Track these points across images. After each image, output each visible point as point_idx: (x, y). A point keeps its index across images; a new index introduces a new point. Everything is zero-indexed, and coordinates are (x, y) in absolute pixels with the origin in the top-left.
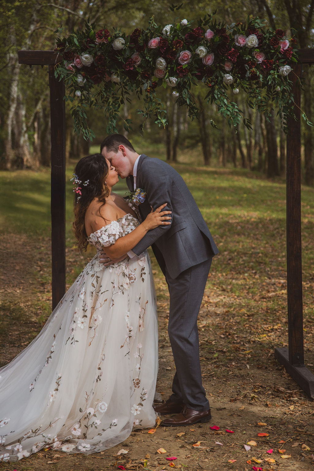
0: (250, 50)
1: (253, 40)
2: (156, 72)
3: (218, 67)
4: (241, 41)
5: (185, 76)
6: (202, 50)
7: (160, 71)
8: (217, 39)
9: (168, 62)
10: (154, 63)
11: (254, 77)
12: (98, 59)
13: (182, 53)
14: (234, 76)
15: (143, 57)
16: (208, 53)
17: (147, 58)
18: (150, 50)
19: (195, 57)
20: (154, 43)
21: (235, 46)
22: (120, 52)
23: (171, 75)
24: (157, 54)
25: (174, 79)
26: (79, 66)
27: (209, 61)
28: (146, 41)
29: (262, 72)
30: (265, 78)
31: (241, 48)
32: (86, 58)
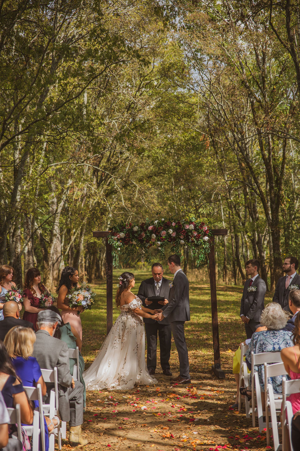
0: (191, 231)
1: (192, 227)
2: (151, 240)
3: (178, 237)
4: (187, 227)
5: (164, 241)
6: (171, 231)
7: (153, 239)
8: (177, 226)
9: (157, 236)
10: (151, 236)
11: (193, 241)
12: (127, 235)
13: (162, 232)
14: (185, 241)
15: (146, 233)
16: (173, 231)
17: (148, 234)
18: (149, 231)
19: (168, 233)
20: (150, 228)
21: (185, 229)
22: (136, 232)
23: (158, 240)
24: (152, 232)
25: (159, 243)
26: (119, 238)
27: (174, 235)
28: (147, 227)
29: (196, 239)
30: (197, 242)
31: (187, 230)
32: (122, 235)
